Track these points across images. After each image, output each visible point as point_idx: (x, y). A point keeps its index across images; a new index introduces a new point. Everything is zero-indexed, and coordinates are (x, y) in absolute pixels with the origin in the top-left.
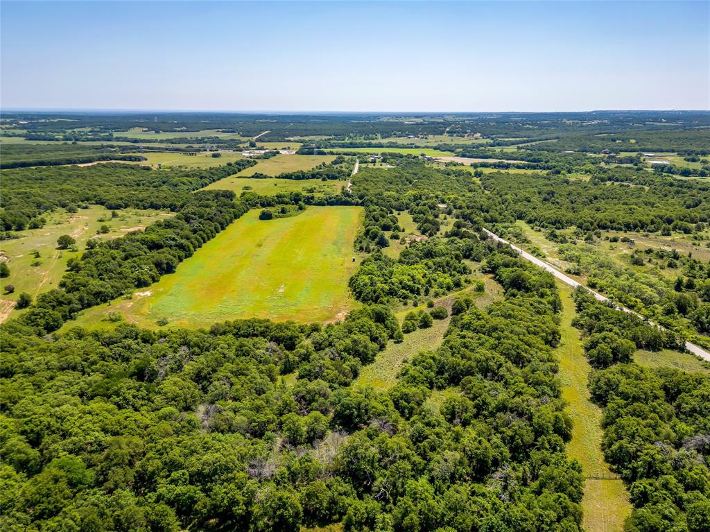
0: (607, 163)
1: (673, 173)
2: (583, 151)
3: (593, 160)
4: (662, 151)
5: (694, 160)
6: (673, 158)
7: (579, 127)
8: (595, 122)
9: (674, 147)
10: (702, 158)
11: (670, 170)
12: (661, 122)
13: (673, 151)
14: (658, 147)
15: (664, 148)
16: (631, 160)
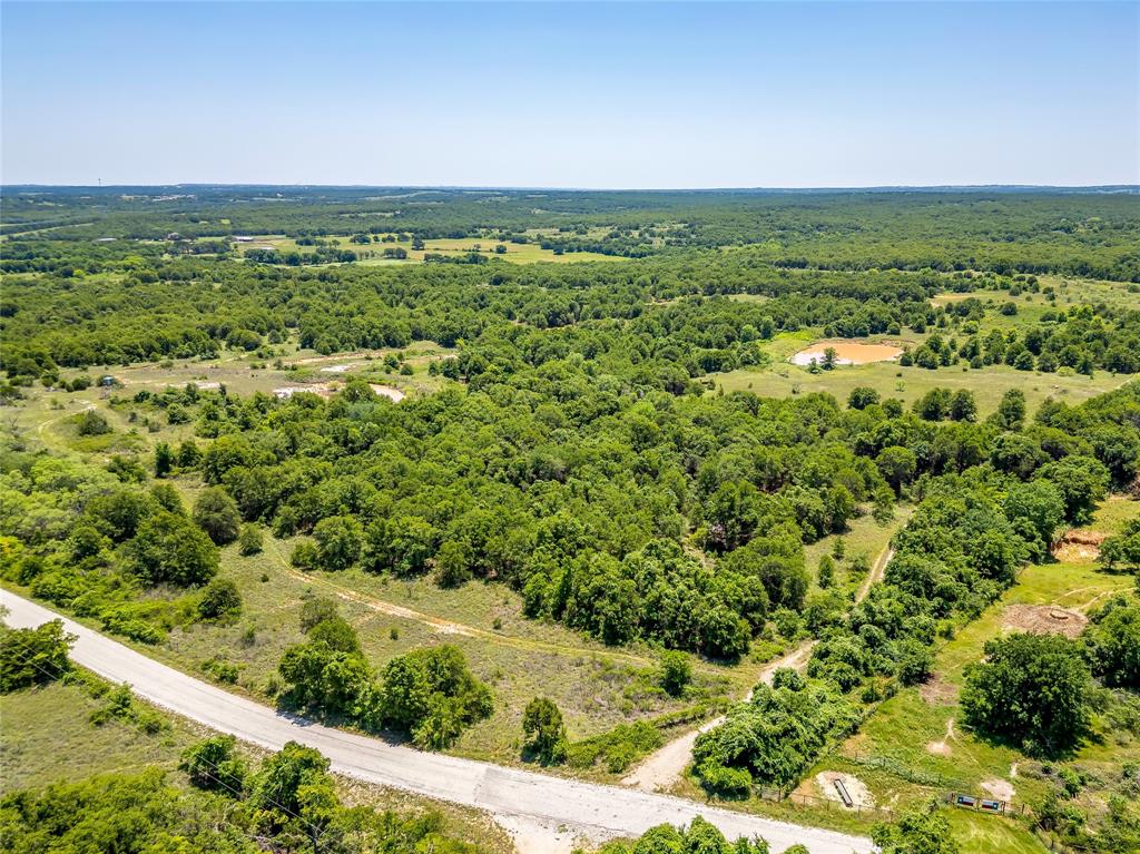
0: (173, 253)
1: (275, 262)
2: (134, 238)
3: (146, 251)
4: (267, 234)
5: (308, 243)
6: (280, 242)
7: (144, 205)
8: (176, 197)
9: (286, 228)
10: (318, 238)
11: (272, 259)
12: (276, 197)
13: (283, 233)
14: (261, 228)
15: (269, 229)
16: (213, 248)
